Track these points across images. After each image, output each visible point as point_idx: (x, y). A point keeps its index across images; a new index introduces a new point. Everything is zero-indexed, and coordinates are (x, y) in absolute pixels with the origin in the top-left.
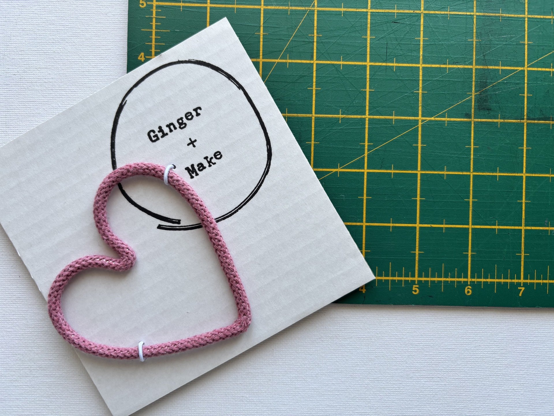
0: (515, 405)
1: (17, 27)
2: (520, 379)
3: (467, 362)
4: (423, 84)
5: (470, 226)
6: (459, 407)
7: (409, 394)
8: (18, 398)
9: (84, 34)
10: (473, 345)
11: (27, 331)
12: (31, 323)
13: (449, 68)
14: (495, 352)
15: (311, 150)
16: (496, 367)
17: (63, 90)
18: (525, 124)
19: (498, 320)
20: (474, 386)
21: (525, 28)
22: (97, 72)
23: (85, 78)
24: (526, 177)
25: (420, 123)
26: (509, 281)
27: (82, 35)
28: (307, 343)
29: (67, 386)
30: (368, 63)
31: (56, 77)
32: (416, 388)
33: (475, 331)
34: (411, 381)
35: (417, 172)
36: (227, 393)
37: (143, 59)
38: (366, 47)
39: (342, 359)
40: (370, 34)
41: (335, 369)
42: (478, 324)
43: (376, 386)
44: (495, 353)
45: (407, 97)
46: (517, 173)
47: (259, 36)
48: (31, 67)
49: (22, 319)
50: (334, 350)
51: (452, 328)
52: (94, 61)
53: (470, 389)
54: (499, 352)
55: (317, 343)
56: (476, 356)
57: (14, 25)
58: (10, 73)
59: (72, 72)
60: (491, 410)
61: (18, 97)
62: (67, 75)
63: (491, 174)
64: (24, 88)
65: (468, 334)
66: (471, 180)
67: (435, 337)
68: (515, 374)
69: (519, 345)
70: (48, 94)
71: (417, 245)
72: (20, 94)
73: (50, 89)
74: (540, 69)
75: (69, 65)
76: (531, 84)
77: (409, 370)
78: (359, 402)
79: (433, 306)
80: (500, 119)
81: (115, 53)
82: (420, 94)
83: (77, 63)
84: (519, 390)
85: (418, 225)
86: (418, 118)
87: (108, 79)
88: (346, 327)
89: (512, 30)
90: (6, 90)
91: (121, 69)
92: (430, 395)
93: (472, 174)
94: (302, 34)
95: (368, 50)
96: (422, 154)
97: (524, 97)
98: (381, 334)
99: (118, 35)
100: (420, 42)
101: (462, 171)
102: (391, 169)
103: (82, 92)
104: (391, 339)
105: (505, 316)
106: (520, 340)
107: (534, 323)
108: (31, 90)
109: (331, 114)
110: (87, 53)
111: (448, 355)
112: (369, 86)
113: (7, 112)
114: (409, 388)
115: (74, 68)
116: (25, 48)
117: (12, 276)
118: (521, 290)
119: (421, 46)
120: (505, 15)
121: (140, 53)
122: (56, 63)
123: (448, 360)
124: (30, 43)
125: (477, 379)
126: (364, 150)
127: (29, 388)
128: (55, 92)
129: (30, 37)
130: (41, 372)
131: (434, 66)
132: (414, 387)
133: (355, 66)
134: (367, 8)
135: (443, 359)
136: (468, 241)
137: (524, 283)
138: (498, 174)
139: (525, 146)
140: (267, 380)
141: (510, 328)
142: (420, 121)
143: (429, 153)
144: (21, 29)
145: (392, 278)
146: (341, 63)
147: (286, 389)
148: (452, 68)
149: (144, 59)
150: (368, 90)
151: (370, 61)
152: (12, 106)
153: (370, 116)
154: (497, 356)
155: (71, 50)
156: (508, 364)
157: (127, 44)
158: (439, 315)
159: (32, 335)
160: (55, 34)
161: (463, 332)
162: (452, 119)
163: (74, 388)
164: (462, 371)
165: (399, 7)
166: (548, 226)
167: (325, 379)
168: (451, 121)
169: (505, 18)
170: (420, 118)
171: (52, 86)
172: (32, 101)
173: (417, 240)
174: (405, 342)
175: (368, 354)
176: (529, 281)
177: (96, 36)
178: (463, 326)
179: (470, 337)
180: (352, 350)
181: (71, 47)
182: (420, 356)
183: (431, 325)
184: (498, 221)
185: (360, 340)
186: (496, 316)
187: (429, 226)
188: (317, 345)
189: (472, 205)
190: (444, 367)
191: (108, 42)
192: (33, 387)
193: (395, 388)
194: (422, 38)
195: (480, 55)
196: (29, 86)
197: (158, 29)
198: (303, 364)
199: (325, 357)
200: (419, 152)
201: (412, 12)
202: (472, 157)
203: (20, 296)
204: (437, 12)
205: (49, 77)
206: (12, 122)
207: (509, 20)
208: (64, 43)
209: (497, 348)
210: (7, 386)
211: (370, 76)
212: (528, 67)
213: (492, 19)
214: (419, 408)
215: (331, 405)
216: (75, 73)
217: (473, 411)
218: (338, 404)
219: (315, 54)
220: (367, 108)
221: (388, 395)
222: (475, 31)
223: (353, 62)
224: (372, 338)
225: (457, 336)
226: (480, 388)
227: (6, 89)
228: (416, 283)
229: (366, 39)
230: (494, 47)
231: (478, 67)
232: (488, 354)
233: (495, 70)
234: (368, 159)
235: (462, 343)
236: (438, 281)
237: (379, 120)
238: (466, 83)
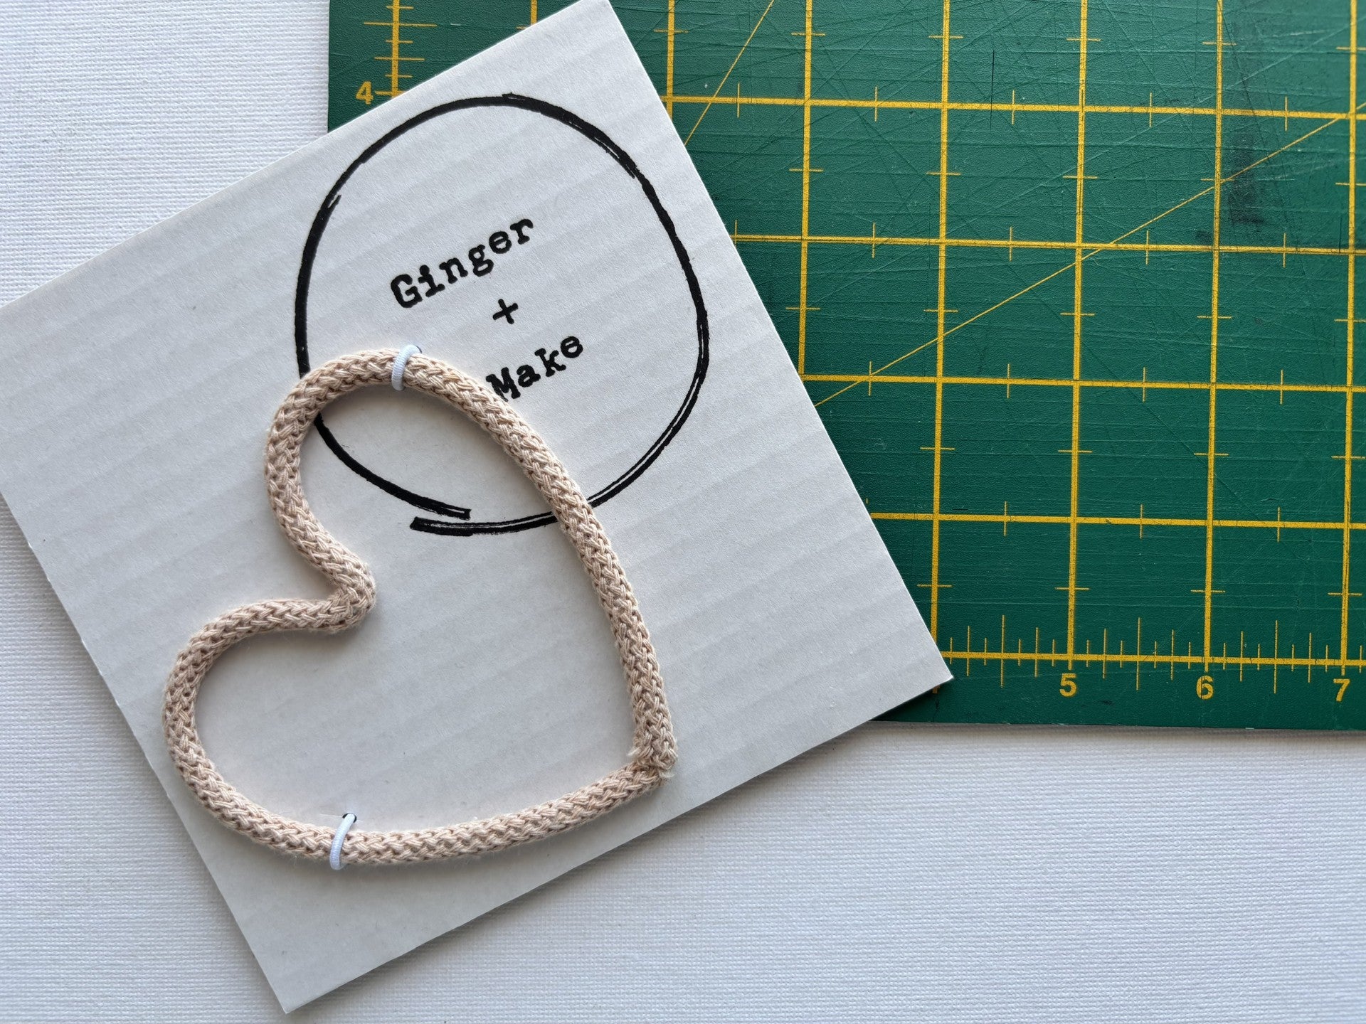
0: (1325, 981)
1: (51, 20)
2: (1337, 914)
3: (1202, 870)
4: (1086, 155)
5: (1210, 523)
6: (1180, 987)
7: (1051, 952)
8: (57, 957)
9: (219, 35)
10: (1216, 827)
11: (79, 788)
12: (88, 769)
13: (1154, 114)
14: (1274, 846)
15: (799, 329)
16: (1275, 882)
17: (167, 178)
18: (1351, 258)
19: (1281, 763)
20: (1220, 931)
21: (1349, 11)
22: (252, 133)
23: (222, 147)
24: (1355, 395)
25: (1079, 258)
26: (1309, 662)
27: (214, 39)
28: (788, 821)
29: (179, 929)
30: (945, 105)
31: (149, 146)
32: (1070, 937)
33: (1222, 792)
34: (1057, 918)
35: (1072, 383)
36: (585, 948)
37: (368, 98)
38: (939, 62)
39: (880, 863)
40: (950, 29)
41: (862, 888)
42: (1231, 773)
43: (966, 931)
44: (1274, 848)
45: (1044, 190)
46: (1332, 385)
47: (665, 36)
48: (87, 122)
49: (65, 759)
50: (860, 839)
51: (1163, 784)
52: (244, 103)
53: (1209, 938)
54: (1283, 845)
55: (815, 820)
56: (1223, 854)
57: (43, 16)
58: (33, 136)
59: (190, 132)
60: (1263, 992)
61: (53, 198)
62: (176, 140)
63: (1264, 388)
64: (68, 175)
65: (1203, 798)
66: (1213, 403)
67: (1118, 807)
68: (1324, 900)
69: (1335, 827)
70: (130, 188)
71: (1072, 570)
72: (58, 190)
73: (134, 176)
75: (181, 115)
77: (1052, 890)
78: (923, 973)
79: (1112, 728)
80: (1287, 246)
81: (299, 84)
82: (1079, 183)
83: (203, 109)
84: (1335, 943)
85: (1074, 520)
86: (1074, 244)
87: (280, 150)
88: (890, 779)
89: (1315, 17)
90: (23, 179)
91: (312, 125)
92: (1105, 956)
93: (1214, 387)
94: (773, 31)
95: (945, 70)
96: (1083, 335)
97: (1348, 188)
98: (978, 799)
99: (304, 37)
100: (1079, 50)
101: (1188, 379)
102: (1003, 375)
103: (215, 184)
104: (1005, 810)
105: (1299, 752)
106: (1336, 813)
108: (86, 180)
109: (851, 236)
110: (227, 83)
111: (1153, 853)
112: (947, 163)
113: (27, 234)
114: (1051, 937)
115: (195, 122)
116: (71, 73)
117: (41, 649)
118: (1340, 685)
119: (1083, 57)
121: (361, 83)
122: (150, 110)
123: (1152, 866)
124: (86, 61)
125: (1227, 915)
126: (936, 325)
127: (85, 932)
128: (148, 183)
129: (85, 44)
130: (114, 893)
131: (1115, 109)
132: (1065, 935)
133: (911, 113)
135: (1139, 864)
136: (1205, 560)
137: (1348, 668)
138: (1282, 388)
139: (1350, 315)
140: (686, 916)
141: (1314, 783)
142: (1079, 251)
143: (1102, 335)
144: (61, 24)
145: (1008, 654)
146: (875, 104)
147: (735, 939)
148: (1162, 114)
149: (372, 97)
150: (944, 172)
151: (950, 100)
152: (40, 220)
153: (949, 241)
154: (1277, 855)
155: (187, 77)
156: (1306, 876)
157: (327, 61)
158: (1128, 750)
159: (92, 800)
160: (147, 37)
161: (1190, 793)
162: (1163, 247)
163: (198, 933)
164: (1188, 895)
167: (835, 913)
168: (1159, 252)
170: (1079, 244)
171: (140, 169)
172: (90, 208)
173: (1073, 557)
174: (1041, 819)
175: (945, 849)
176: (1360, 663)
177: (251, 41)
178: (1190, 779)
179: (1208, 805)
180: (904, 838)
181: (187, 69)
182: (1080, 855)
183: (1109, 776)
184: (1281, 508)
185: (925, 813)
186: (1276, 753)
187: (1102, 520)
188: (815, 828)
189: (1215, 467)
190: (1143, 883)
191: (281, 57)
192: (93, 932)
193: (1015, 938)
194: (1083, 38)
195: (1235, 81)
196: (82, 170)
197: (406, 21)
198: (779, 874)
199: (837, 857)
200: (1075, 332)
202: (1214, 343)
203: (62, 702)
205: (131, 146)
206: (38, 261)
208: (169, 60)
209: (1278, 835)
210: (29, 928)
211: (948, 138)
212: (1358, 112)
214: (1077, 989)
215: (851, 979)
216: (198, 135)
217: (1215, 995)
218: (869, 978)
219: (808, 83)
220: (943, 219)
221: (997, 956)
222: (1220, 19)
223: (906, 101)
224: (956, 810)
225: (1176, 804)
226: (1235, 937)
227: (24, 176)
228: (1070, 667)
229: (939, 43)
230: (1271, 62)
231: (1229, 112)
232: (1256, 849)
233: (1273, 119)
234: (945, 351)
235: (1189, 823)
236: (1125, 663)
237: (974, 249)
238: (1198, 154)
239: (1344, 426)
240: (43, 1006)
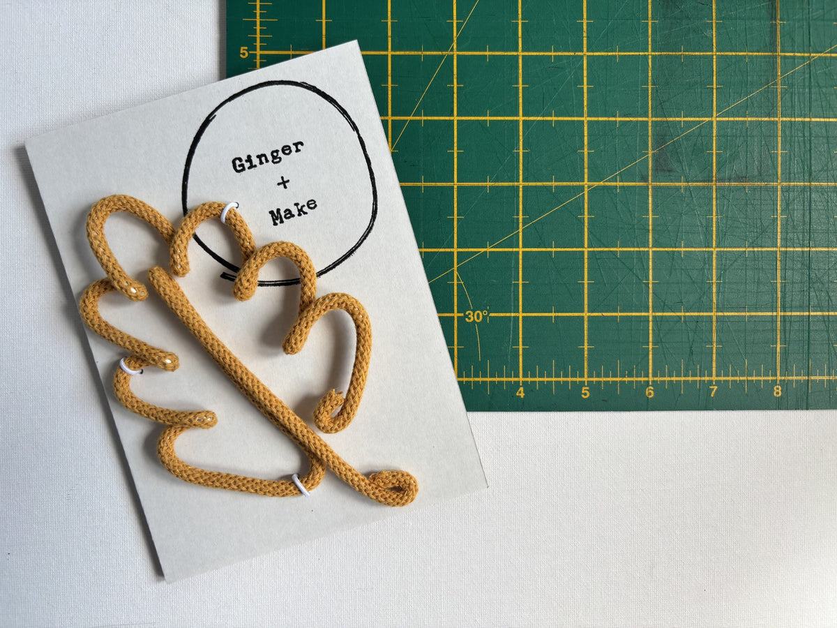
4: (588, 141)
5: (651, 314)
13: (619, 121)
15: (454, 226)
18: (714, 187)
21: (713, 67)
24: (717, 252)
26: (698, 379)
30: (521, 118)
35: (584, 250)
38: (517, 98)
40: (522, 82)
46: (706, 248)
47: (387, 88)
63: (674, 249)
66: (651, 257)
71: (586, 337)
74: (732, 119)
76: (721, 136)
80: (684, 182)
82: (585, 154)
85: (586, 314)
86: (584, 183)
93: (651, 250)
94: (438, 85)
95: (520, 102)
96: (588, 227)
97: (712, 153)
100: (583, 91)
101: (639, 246)
102: (551, 247)
109: (477, 182)
112: (523, 146)
118: (713, 389)
119: (585, 95)
120: (687, 53)
126: (518, 224)
131: (600, 119)
134: (518, 51)
136: (649, 330)
137: (716, 381)
138: (683, 249)
139: (714, 214)
142: (586, 186)
143: (598, 226)
145: (556, 378)
146: (488, 118)
148: (623, 121)
150: (521, 150)
151: (524, 115)
153: (524, 183)
162: (625, 183)
165: (557, 48)
166: (745, 311)
168: (624, 186)
169: (688, 57)
170: (586, 183)
173: (586, 332)
176: (722, 378)
184: (684, 306)
187: (600, 314)
189: (653, 288)
194: (585, 86)
195: (658, 104)
200: (585, 225)
201: (573, 54)
202: (650, 229)
204: (603, 53)
207: (692, 59)
213: (671, 59)
219: (455, 109)
220: (521, 173)
222: (650, 74)
223: (502, 116)
228: (586, 384)
229: (517, 89)
231: (655, 119)
234: (523, 236)
236: (613, 382)
237: (536, 187)
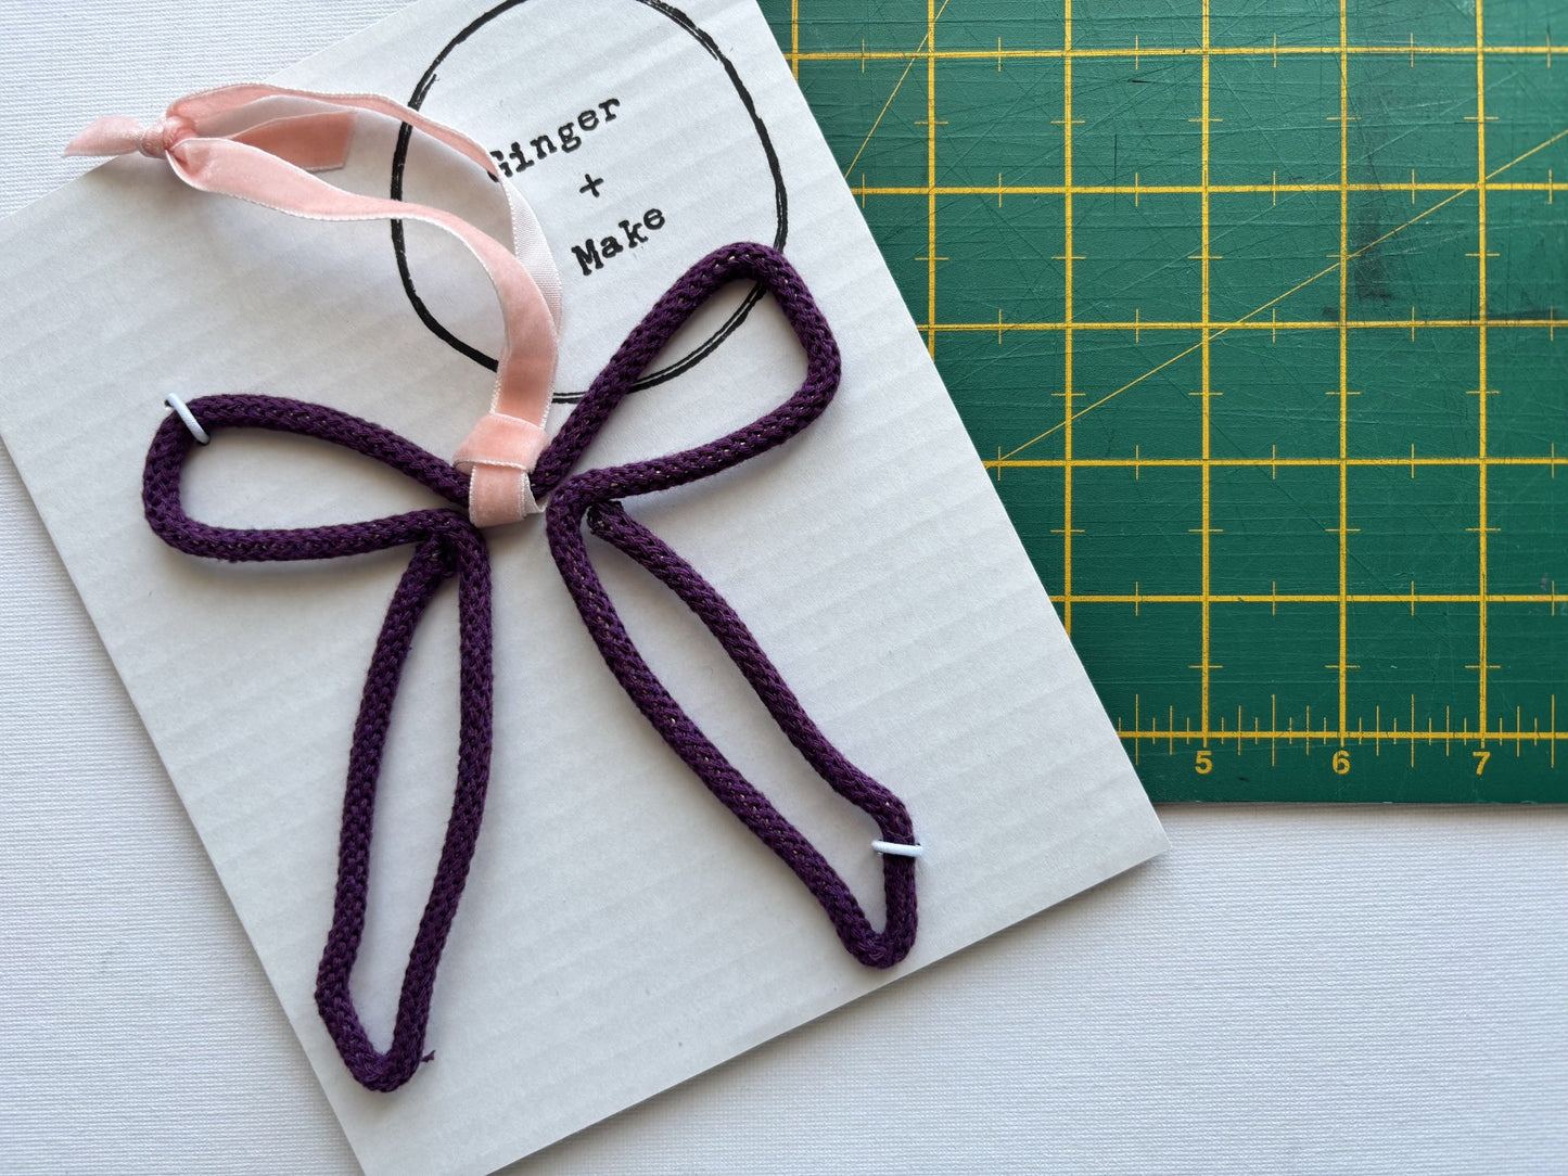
0: (1474, 1058)
2: (1485, 991)
3: (1343, 947)
4: (1211, 237)
5: (1343, 598)
13: (1278, 193)
16: (1420, 959)
18: (1483, 329)
20: (1364, 1008)
21: (1476, 80)
24: (1489, 466)
25: (1206, 338)
26: (1447, 735)
30: (1069, 189)
32: (1211, 1014)
34: (1197, 996)
38: (1062, 147)
40: (1072, 114)
44: (1417, 925)
45: (1170, 271)
46: (1465, 458)
63: (1395, 462)
65: (1343, 876)
66: (1343, 479)
67: (1257, 885)
69: (1480, 903)
71: (1206, 649)
74: (1518, 186)
76: (1495, 225)
77: (1192, 968)
80: (1416, 319)
82: (1204, 263)
84: (1484, 1020)
85: (1206, 599)
86: (1200, 324)
89: (1441, 88)
93: (1344, 463)
94: (896, 120)
95: (1068, 154)
96: (1211, 415)
97: (1478, 259)
100: (1201, 130)
101: (1318, 456)
102: (1131, 456)
106: (1481, 889)
107: (1520, 847)
109: (976, 323)
111: (1293, 930)
112: (1073, 247)
118: (1480, 758)
119: (1205, 139)
120: (1422, 49)
123: (1292, 943)
126: (1063, 409)
131: (1238, 189)
133: (1035, 198)
134: (1063, 48)
135: (1279, 941)
136: (1339, 635)
137: (1488, 741)
138: (1414, 462)
139: (1483, 387)
142: (1206, 331)
143: (1231, 413)
145: (1142, 733)
146: (999, 190)
148: (1288, 192)
150: (1069, 256)
151: (1074, 184)
153: (1076, 325)
158: (1267, 829)
161: (1330, 871)
162: (1289, 325)
164: (1330, 971)
165: (1145, 41)
166: (1549, 593)
168: (1286, 330)
169: (1424, 58)
170: (1205, 323)
173: (1205, 635)
176: (1501, 735)
178: (1330, 856)
182: (1220, 933)
183: (1248, 854)
184: (1416, 581)
187: (1235, 598)
189: (1347, 543)
190: (1284, 960)
193: (1156, 1015)
194: (1205, 119)
195: (1361, 156)
200: (1204, 412)
201: (1180, 52)
202: (1344, 420)
204: (1244, 50)
207: (1433, 61)
211: (1073, 222)
212: (1487, 182)
213: (1388, 61)
218: (1012, 1058)
219: (932, 171)
220: (1069, 303)
222: (1344, 94)
223: (1031, 186)
228: (1205, 745)
229: (1061, 128)
230: (1397, 134)
231: (1355, 187)
232: (1399, 925)
233: (1399, 193)
234: (1073, 434)
235: (1329, 900)
236: (1261, 739)
237: (1100, 332)
238: (1324, 231)
239: (1478, 498)
240: (201, 1101)
